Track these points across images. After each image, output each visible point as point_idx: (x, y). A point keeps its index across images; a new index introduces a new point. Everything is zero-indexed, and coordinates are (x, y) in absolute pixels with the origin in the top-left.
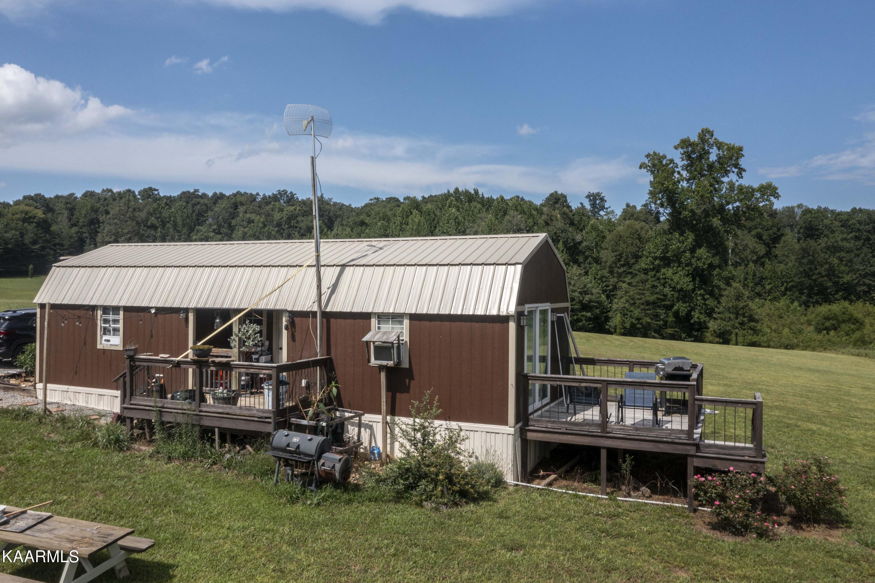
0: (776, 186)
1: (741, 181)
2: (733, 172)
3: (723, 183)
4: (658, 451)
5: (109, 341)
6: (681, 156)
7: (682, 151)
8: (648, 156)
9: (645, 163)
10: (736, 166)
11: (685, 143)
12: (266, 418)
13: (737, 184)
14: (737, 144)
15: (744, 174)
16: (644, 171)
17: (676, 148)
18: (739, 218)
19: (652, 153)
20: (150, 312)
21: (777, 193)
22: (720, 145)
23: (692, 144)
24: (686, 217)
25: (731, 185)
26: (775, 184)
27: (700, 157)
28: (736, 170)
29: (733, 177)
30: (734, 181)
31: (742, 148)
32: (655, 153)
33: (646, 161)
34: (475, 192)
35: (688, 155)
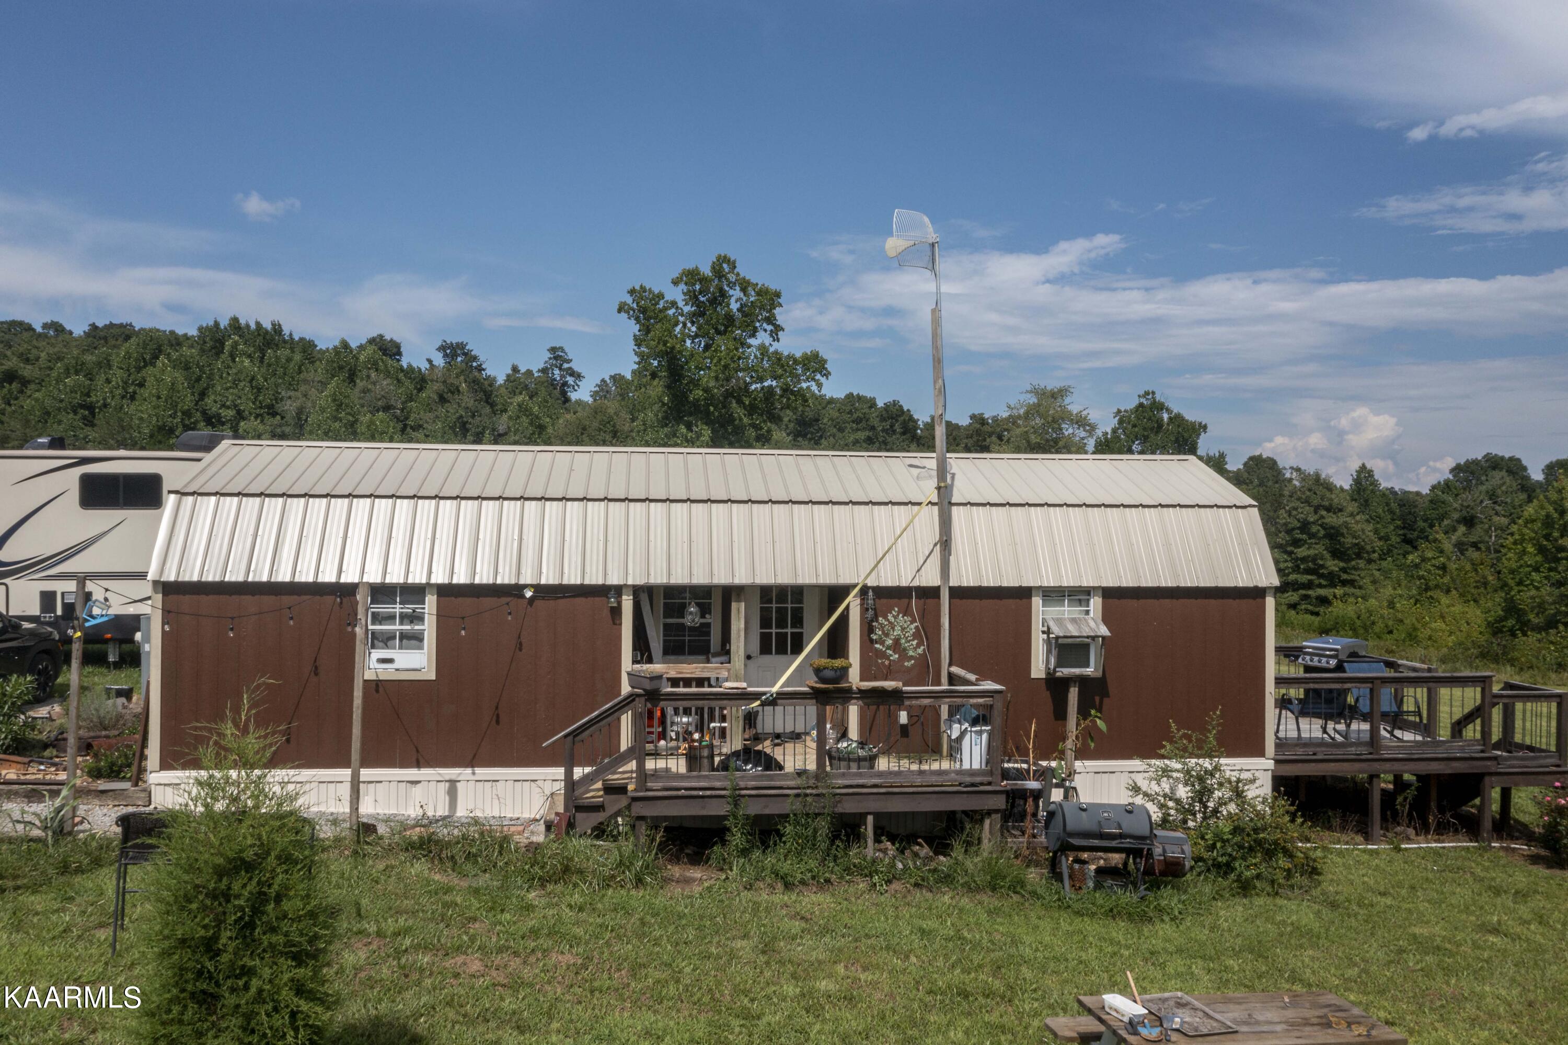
0: (825, 357)
1: (776, 346)
2: (765, 330)
3: (749, 346)
4: (1449, 772)
5: (390, 661)
6: (684, 298)
7: (685, 288)
8: (632, 292)
9: (625, 304)
10: (770, 320)
11: (691, 276)
12: (982, 784)
13: (771, 350)
14: (773, 286)
15: (780, 333)
16: (624, 315)
17: (675, 282)
18: (773, 404)
19: (638, 288)
20: (523, 596)
21: (826, 369)
22: (745, 286)
23: (704, 280)
24: (698, 400)
25: (763, 349)
26: (824, 354)
27: (714, 302)
28: (769, 328)
29: (763, 338)
30: (767, 344)
31: (780, 293)
32: (643, 289)
33: (629, 300)
34: (275, 330)
35: (692, 297)
